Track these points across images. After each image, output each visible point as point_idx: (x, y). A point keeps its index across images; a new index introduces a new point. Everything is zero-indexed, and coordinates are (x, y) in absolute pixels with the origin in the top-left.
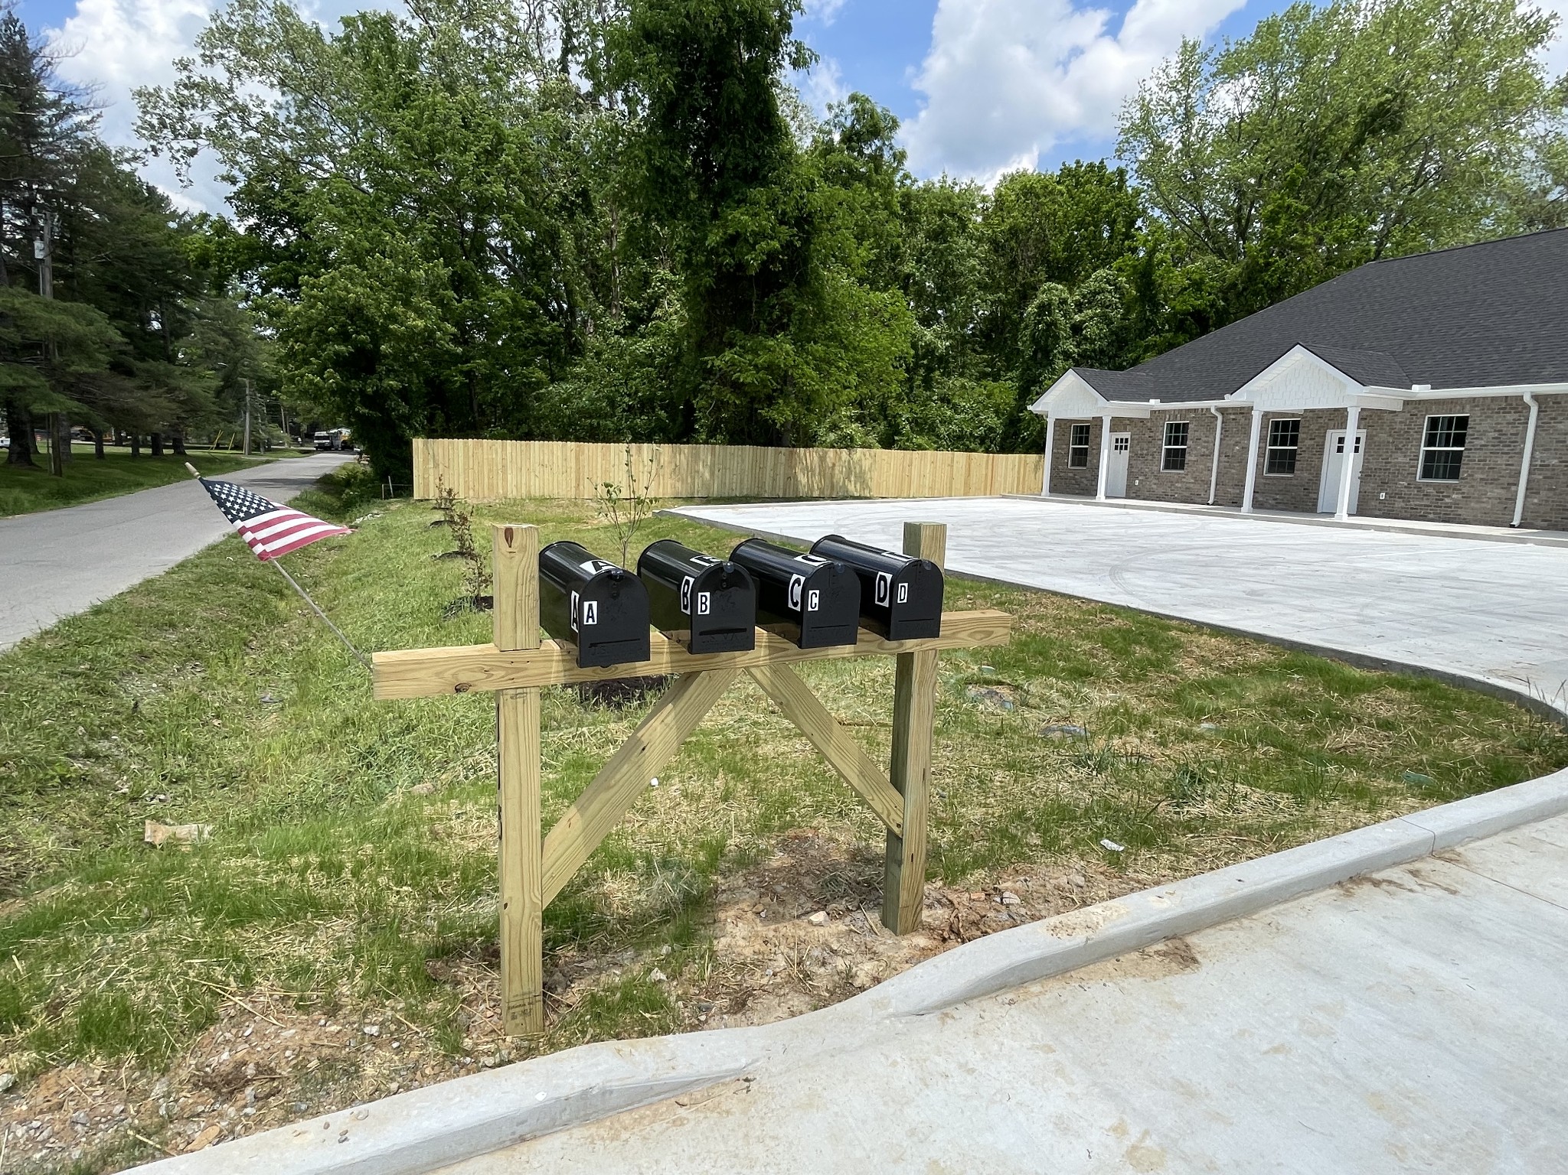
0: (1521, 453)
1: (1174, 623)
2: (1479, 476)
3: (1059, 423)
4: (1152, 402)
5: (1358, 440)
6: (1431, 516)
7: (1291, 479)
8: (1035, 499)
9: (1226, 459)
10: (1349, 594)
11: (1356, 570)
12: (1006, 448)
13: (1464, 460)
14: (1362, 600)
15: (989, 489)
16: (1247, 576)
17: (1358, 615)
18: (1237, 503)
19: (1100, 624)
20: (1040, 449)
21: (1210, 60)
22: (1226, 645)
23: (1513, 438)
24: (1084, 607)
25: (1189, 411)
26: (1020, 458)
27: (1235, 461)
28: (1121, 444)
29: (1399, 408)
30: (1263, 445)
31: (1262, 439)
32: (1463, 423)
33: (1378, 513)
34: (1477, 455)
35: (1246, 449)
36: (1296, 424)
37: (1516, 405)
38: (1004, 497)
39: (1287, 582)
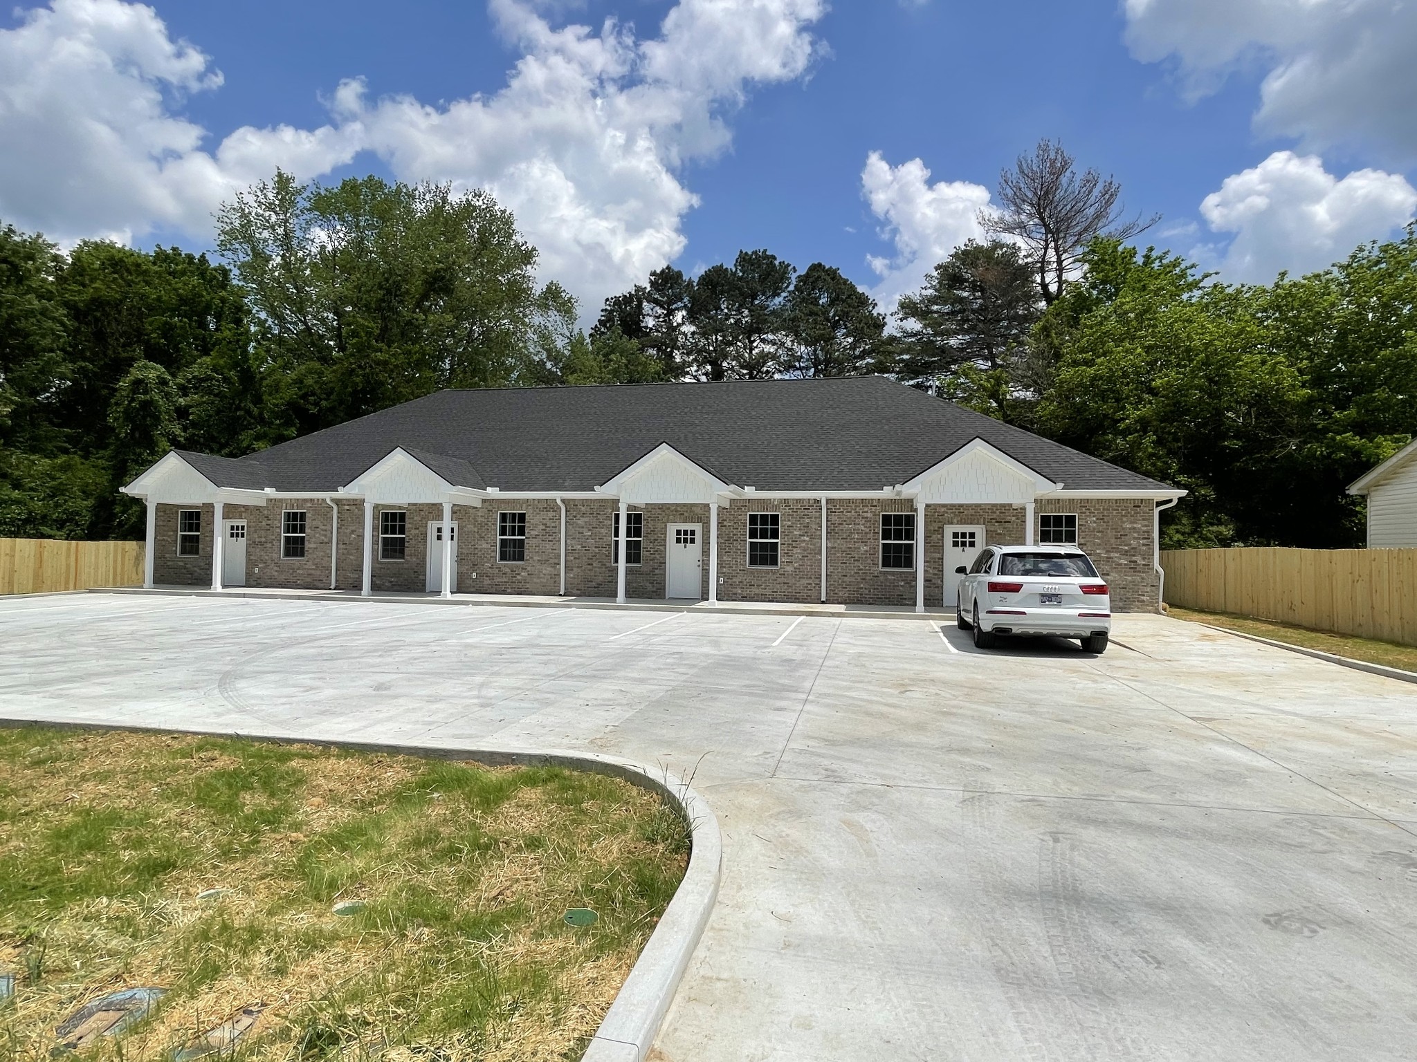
0: (559, 541)
1: (296, 747)
2: (536, 558)
3: (161, 508)
4: (268, 490)
5: (452, 529)
6: (509, 591)
7: (403, 563)
8: (135, 593)
9: (344, 546)
10: (466, 674)
11: (468, 646)
12: (96, 533)
13: (526, 546)
14: (479, 679)
15: (72, 583)
16: (373, 666)
17: (478, 697)
18: (357, 587)
19: (196, 769)
20: (140, 535)
21: (304, 195)
22: (356, 767)
23: (554, 530)
24: (176, 745)
25: (305, 500)
26: (115, 546)
27: (352, 547)
28: (236, 532)
29: (479, 505)
30: (376, 533)
31: (375, 528)
32: (522, 517)
33: (473, 590)
34: (533, 542)
35: (362, 537)
36: (403, 516)
37: (550, 506)
38: (91, 592)
39: (411, 669)
